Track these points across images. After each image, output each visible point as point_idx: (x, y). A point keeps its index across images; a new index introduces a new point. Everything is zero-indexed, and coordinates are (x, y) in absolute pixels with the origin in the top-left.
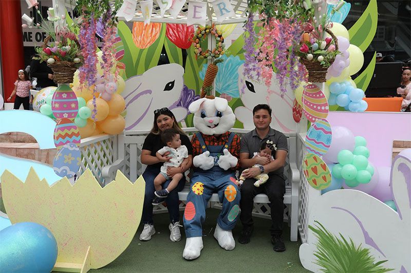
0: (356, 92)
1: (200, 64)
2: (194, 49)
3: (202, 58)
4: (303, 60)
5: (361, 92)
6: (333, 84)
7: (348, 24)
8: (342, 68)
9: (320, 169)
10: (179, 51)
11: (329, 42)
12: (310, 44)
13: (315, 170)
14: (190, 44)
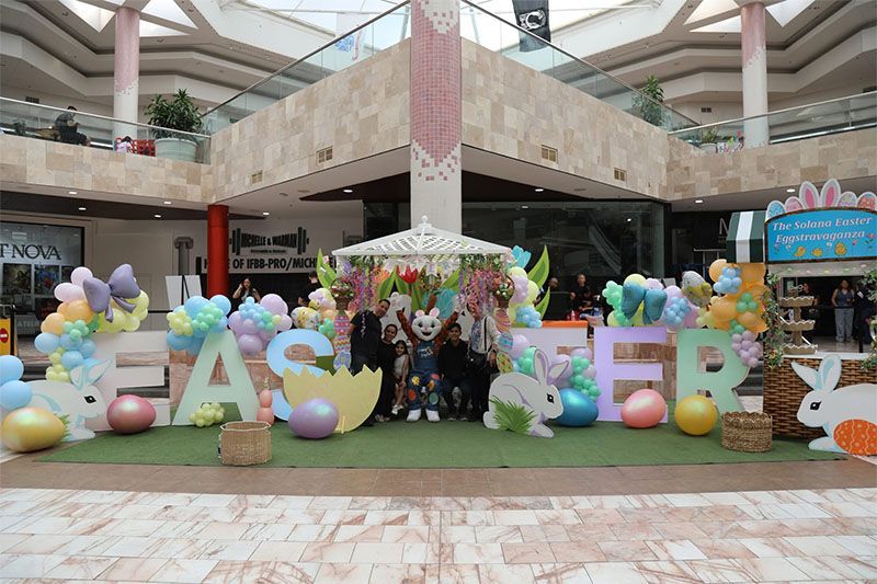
0: (534, 314)
1: (422, 293)
2: (419, 283)
3: (424, 289)
4: (494, 294)
5: (539, 315)
6: (519, 308)
7: (528, 269)
8: (524, 297)
9: (506, 362)
10: (406, 284)
11: (509, 284)
12: (498, 285)
13: (503, 363)
14: (414, 280)
